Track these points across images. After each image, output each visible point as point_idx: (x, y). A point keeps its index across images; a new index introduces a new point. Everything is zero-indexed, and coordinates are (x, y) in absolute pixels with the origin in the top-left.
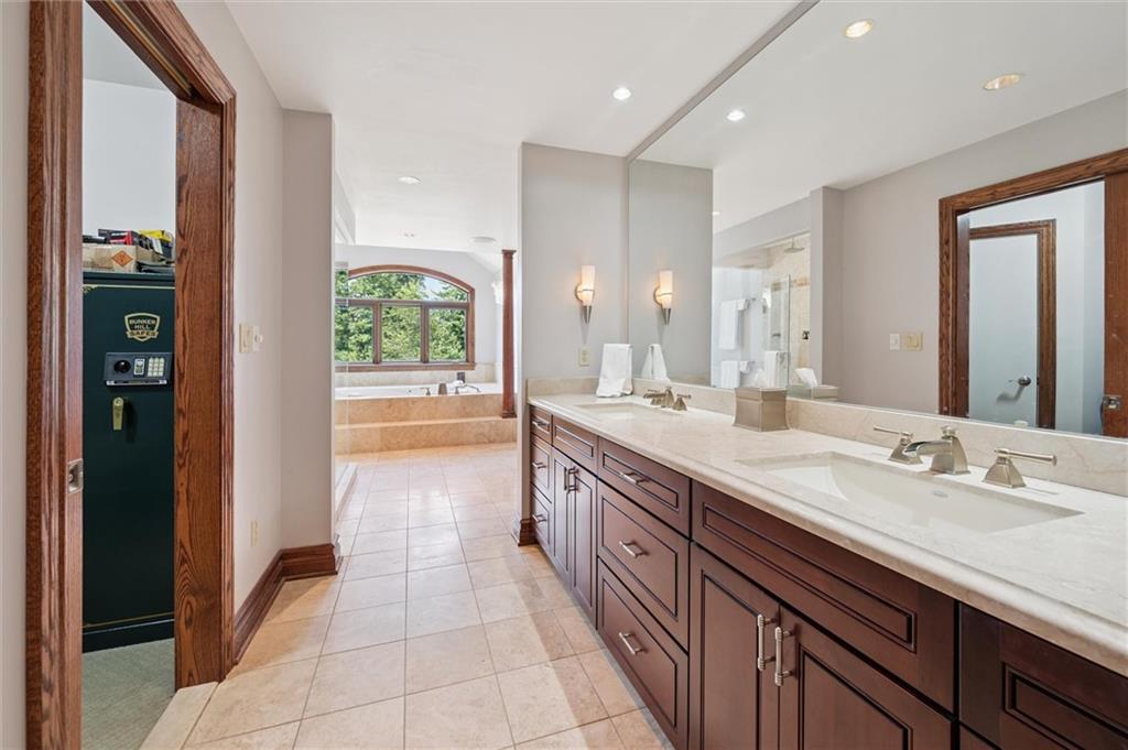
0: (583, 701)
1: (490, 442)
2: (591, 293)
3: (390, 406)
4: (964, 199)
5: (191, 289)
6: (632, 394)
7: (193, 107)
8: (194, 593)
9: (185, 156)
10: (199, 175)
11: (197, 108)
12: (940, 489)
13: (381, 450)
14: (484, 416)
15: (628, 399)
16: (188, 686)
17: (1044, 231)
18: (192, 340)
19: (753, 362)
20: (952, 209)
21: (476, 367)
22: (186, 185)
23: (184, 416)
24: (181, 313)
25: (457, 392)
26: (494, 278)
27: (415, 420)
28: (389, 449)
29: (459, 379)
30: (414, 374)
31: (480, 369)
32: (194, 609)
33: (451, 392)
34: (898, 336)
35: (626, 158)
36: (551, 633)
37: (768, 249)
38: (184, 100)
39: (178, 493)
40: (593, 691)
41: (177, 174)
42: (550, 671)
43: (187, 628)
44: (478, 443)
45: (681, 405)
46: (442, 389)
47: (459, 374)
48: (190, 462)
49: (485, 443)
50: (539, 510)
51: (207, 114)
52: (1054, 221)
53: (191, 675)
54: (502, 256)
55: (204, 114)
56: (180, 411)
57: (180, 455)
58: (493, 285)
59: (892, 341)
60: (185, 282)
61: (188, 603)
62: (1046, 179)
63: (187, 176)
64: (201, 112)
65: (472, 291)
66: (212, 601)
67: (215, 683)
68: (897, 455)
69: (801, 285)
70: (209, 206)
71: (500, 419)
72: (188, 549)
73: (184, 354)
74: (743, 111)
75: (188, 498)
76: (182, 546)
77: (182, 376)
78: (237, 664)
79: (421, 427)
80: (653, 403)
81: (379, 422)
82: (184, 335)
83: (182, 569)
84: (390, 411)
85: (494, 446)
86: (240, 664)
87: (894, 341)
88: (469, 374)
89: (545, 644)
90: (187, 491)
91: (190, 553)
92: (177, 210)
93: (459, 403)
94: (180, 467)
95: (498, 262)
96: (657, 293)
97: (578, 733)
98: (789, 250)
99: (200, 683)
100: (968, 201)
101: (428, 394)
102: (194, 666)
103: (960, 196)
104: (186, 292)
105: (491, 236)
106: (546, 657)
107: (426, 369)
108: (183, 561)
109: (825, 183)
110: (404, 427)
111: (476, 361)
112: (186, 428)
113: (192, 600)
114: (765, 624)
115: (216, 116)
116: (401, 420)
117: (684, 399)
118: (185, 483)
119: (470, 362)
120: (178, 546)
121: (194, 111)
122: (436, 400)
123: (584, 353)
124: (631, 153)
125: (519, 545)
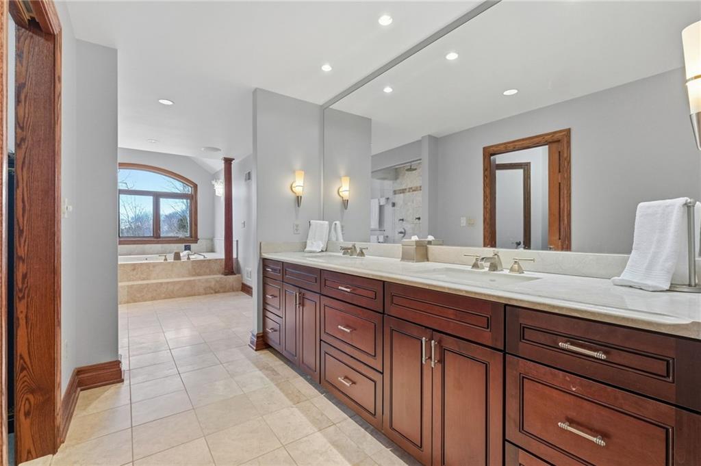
0: (318, 419)
1: (216, 292)
2: (301, 188)
3: (134, 270)
4: (493, 148)
5: (29, 168)
6: (326, 251)
7: (31, 33)
8: (32, 392)
9: (24, 69)
10: (36, 84)
11: (34, 36)
12: (493, 278)
13: (128, 302)
14: (210, 275)
15: (324, 254)
16: (27, 461)
17: (526, 167)
18: (31, 206)
19: (387, 237)
20: (489, 153)
21: (199, 241)
22: (25, 90)
23: (23, 261)
24: (20, 184)
25: (189, 258)
26: (215, 177)
27: (155, 279)
28: (135, 301)
29: (185, 250)
30: (147, 247)
31: (202, 243)
32: (32, 403)
33: (184, 259)
34: (465, 218)
35: (321, 106)
36: (290, 392)
37: (396, 169)
38: (23, 27)
39: (18, 319)
40: (322, 414)
41: (16, 81)
42: (295, 410)
43: (26, 419)
44: (206, 294)
45: (362, 254)
46: (177, 257)
47: (185, 246)
48: (28, 296)
49: (212, 293)
50: (270, 324)
51: (42, 40)
52: (530, 163)
53: (29, 452)
54: (223, 162)
55: (39, 40)
56: (20, 258)
57: (21, 290)
58: (214, 182)
59: (462, 221)
60: (24, 163)
61: (27, 399)
62: (528, 142)
63: (25, 84)
64: (37, 38)
65: (195, 186)
66: (48, 396)
67: (51, 456)
68: (475, 266)
69: (415, 191)
70: (44, 107)
71: (223, 276)
72: (27, 359)
73: (23, 216)
74: (392, 88)
75: (26, 322)
76: (22, 357)
77: (21, 232)
78: (63, 442)
79: (161, 284)
80: (344, 254)
81: (125, 281)
82: (23, 202)
83: (22, 375)
84: (135, 272)
85: (219, 295)
86: (65, 443)
87: (463, 221)
88: (193, 246)
89: (288, 398)
90: (26, 317)
91: (28, 363)
92: (16, 109)
93: (190, 267)
94: (20, 299)
95: (221, 166)
96: (340, 190)
97: (318, 434)
98: (408, 170)
99: (37, 457)
100: (495, 149)
101: (166, 260)
102: (32, 446)
103: (492, 146)
104: (25, 170)
105: (218, 147)
106: (290, 403)
107: (158, 243)
108: (23, 369)
109: (430, 133)
110: (148, 284)
111: (199, 237)
112: (25, 272)
113: (31, 397)
114: (426, 341)
115: (49, 43)
116: (144, 279)
117: (364, 251)
118: (25, 311)
119: (194, 238)
120: (18, 358)
121: (32, 37)
122: (172, 264)
123: (297, 226)
124: (326, 103)
125: (256, 350)
